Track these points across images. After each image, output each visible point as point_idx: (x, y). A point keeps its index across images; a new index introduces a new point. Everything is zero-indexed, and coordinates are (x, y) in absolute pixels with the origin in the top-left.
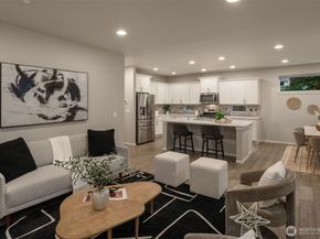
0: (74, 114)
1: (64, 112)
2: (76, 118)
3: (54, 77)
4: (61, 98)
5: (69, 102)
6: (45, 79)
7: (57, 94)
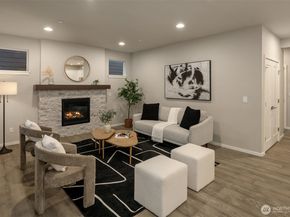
0: (199, 95)
1: (192, 93)
2: (201, 98)
3: (186, 69)
4: (190, 83)
5: (195, 85)
6: (181, 71)
7: (188, 79)
